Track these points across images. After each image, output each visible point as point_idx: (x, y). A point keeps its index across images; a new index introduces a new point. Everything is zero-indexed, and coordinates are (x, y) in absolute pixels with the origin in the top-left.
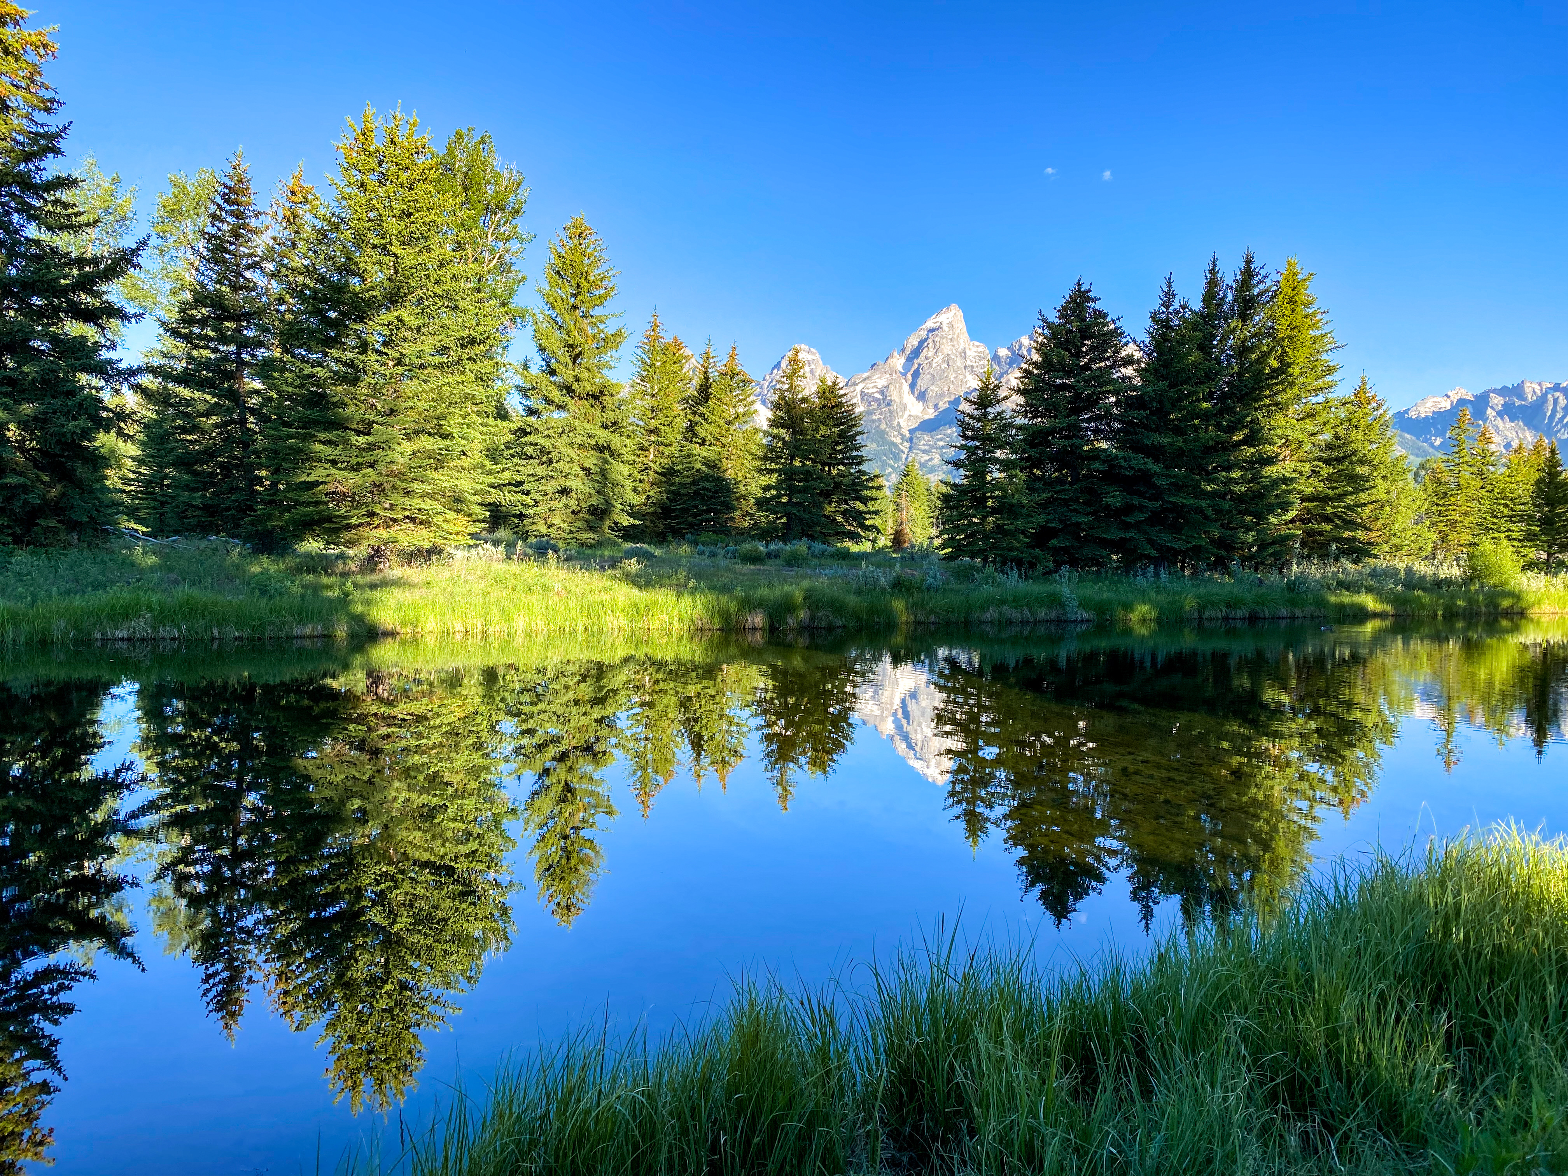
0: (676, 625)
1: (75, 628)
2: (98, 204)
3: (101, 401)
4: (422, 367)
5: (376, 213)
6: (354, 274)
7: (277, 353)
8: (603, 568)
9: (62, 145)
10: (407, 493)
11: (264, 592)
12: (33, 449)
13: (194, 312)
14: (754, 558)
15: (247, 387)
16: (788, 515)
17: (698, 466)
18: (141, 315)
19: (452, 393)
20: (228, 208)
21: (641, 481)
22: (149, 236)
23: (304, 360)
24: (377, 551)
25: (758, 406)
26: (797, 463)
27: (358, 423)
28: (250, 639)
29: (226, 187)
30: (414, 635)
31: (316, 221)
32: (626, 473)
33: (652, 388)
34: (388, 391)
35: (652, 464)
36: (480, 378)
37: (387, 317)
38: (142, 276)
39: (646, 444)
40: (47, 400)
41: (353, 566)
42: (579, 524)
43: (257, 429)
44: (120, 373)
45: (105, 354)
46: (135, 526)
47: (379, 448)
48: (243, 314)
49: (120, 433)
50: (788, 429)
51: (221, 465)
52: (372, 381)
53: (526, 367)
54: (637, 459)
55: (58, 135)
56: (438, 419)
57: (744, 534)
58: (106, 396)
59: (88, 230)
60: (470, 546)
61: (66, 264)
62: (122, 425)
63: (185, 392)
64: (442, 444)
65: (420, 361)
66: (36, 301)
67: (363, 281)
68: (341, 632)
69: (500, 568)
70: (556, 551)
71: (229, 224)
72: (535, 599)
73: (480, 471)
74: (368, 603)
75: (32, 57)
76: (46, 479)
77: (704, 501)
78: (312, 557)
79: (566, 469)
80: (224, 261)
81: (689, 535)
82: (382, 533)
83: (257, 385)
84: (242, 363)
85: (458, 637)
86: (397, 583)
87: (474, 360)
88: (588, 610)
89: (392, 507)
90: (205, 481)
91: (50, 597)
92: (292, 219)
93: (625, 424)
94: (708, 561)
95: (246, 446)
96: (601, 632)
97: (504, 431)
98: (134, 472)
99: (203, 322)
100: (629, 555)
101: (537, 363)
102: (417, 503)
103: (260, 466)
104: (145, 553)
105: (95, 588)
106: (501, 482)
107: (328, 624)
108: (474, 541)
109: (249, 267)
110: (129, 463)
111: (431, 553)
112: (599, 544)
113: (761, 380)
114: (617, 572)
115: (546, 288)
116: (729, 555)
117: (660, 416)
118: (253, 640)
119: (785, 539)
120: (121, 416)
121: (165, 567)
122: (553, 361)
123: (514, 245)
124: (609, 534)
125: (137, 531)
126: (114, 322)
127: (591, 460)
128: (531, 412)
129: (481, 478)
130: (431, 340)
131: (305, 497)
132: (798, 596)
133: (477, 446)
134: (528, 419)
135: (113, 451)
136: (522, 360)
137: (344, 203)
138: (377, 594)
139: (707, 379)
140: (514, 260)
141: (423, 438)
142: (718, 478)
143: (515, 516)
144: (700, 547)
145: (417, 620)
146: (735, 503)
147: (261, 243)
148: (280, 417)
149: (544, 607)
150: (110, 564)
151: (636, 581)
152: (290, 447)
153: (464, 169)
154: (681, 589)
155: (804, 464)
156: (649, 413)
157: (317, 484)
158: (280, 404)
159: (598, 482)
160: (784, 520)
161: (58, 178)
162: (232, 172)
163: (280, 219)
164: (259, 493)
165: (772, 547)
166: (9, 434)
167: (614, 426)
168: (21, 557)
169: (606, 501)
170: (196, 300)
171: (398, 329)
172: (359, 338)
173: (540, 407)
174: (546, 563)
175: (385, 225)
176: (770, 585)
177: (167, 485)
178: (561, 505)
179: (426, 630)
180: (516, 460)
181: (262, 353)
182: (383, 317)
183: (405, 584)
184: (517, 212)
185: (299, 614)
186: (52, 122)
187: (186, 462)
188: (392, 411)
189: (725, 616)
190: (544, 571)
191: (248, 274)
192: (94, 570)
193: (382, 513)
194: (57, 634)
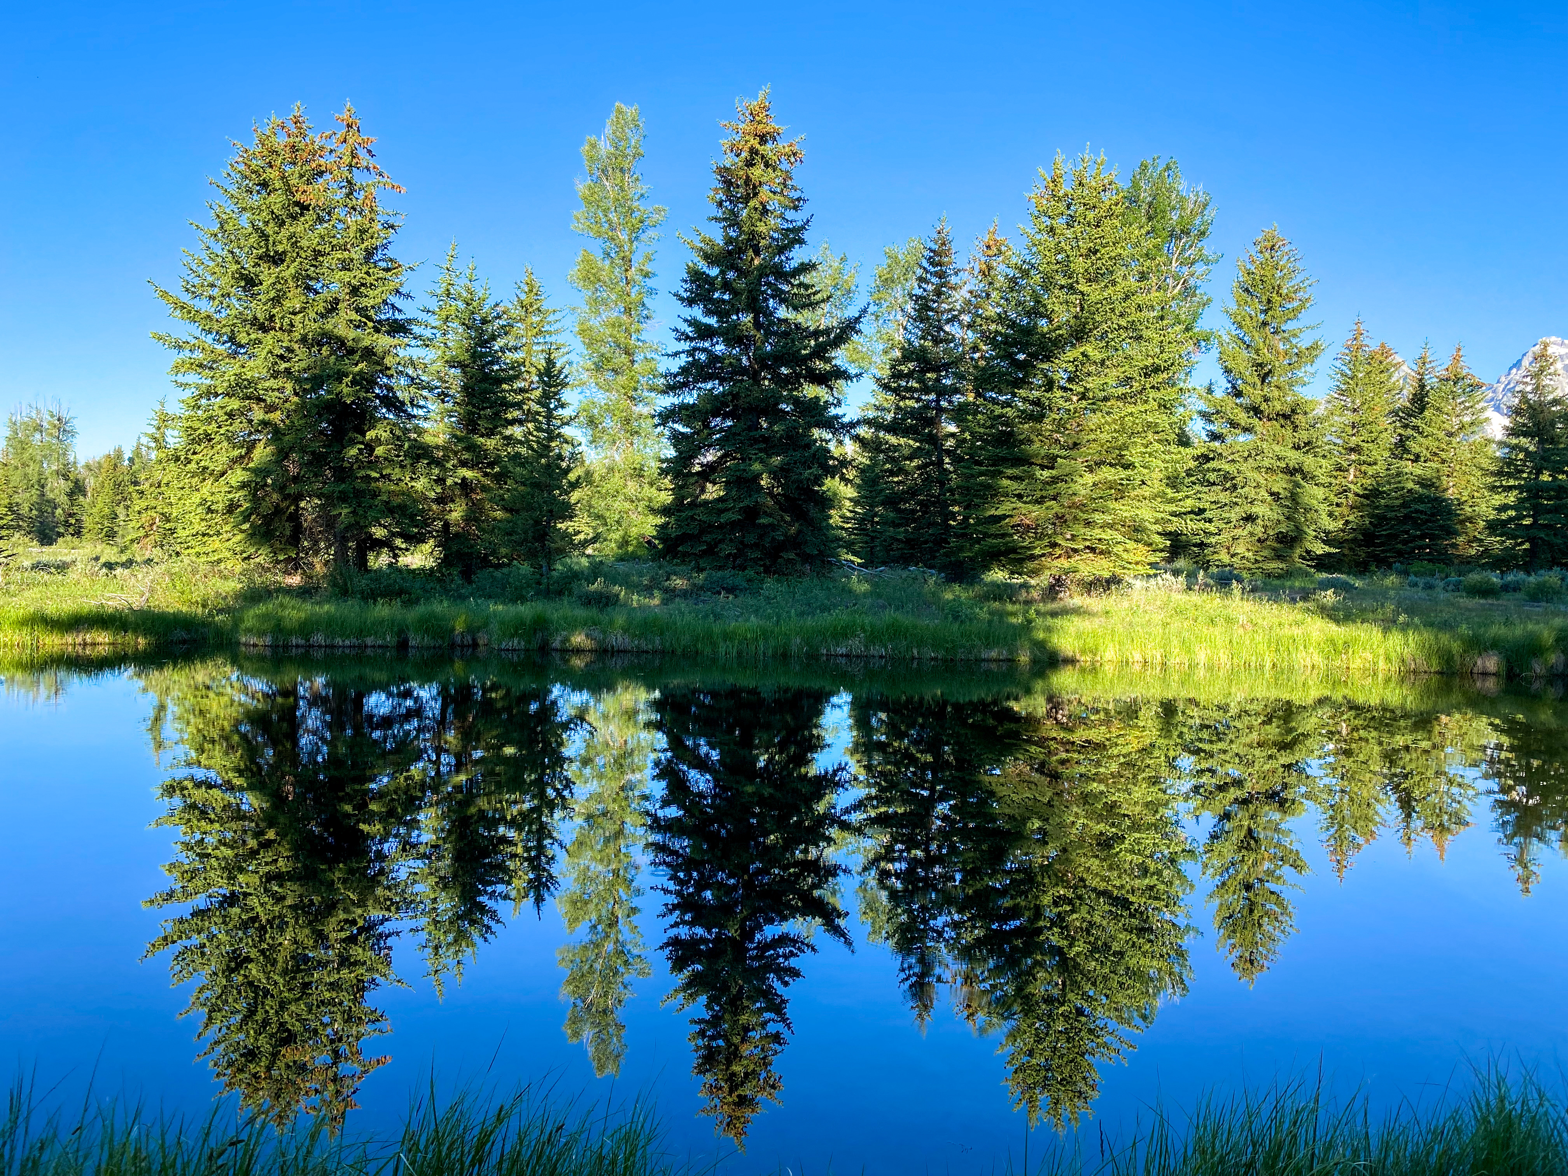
0: (1382, 665)
1: (808, 644)
2: (829, 282)
3: (829, 451)
4: (1106, 399)
5: (1063, 255)
6: (1042, 316)
7: (971, 398)
8: (1293, 601)
9: (806, 236)
10: (1088, 524)
11: (956, 617)
12: (779, 494)
13: (903, 367)
14: (1484, 591)
15: (944, 432)
16: (1530, 540)
17: (1410, 485)
18: (861, 374)
19: (1134, 423)
20: (933, 270)
21: (1338, 505)
22: (869, 304)
23: (994, 401)
24: (1058, 580)
25: (1490, 413)
26: (1545, 477)
27: (1043, 458)
28: (944, 660)
29: (931, 251)
30: (1093, 663)
31: (1008, 271)
32: (1321, 496)
33: (1353, 402)
34: (1072, 425)
35: (1352, 486)
36: (1163, 406)
37: (1071, 354)
38: (861, 340)
39: (1345, 464)
40: (790, 453)
41: (1035, 594)
42: (1266, 553)
43: (952, 469)
44: (843, 426)
45: (833, 411)
46: (853, 558)
47: (1062, 480)
48: (943, 365)
49: (843, 478)
50: (1533, 437)
51: (920, 503)
52: (1057, 417)
53: (1210, 391)
54: (1333, 481)
55: (803, 228)
56: (1120, 449)
57: (1469, 563)
58: (832, 446)
59: (822, 305)
60: (1149, 576)
61: (806, 337)
62: (844, 471)
63: (893, 440)
64: (1123, 474)
65: (1103, 394)
66: (784, 371)
67: (1051, 322)
68: (1024, 658)
69: (1180, 598)
70: (1240, 580)
71: (933, 284)
72: (1217, 632)
73: (1159, 500)
74: (1049, 630)
75: (785, 166)
76: (788, 519)
77: (1417, 526)
78: (998, 586)
79: (1252, 495)
80: (928, 318)
81: (1398, 564)
82: (1064, 563)
83: (952, 428)
84: (940, 410)
85: (1137, 667)
86: (1077, 611)
87: (1158, 389)
88: (1277, 645)
89: (1073, 538)
90: (907, 517)
91: (790, 617)
92: (987, 272)
93: (1320, 443)
94: (1422, 594)
95: (942, 484)
96: (1291, 669)
97: (1186, 458)
98: (851, 511)
99: (910, 375)
100: (1324, 585)
101: (1222, 385)
102: (1097, 533)
103: (955, 503)
104: (859, 581)
105: (822, 611)
106: (1183, 510)
107: (1013, 650)
108: (1154, 571)
109: (948, 321)
110: (848, 503)
111: (1110, 583)
112: (1288, 574)
113: (1494, 383)
114: (1311, 605)
115: (1233, 307)
116: (1451, 587)
117: (1363, 432)
118: (946, 661)
119: (1528, 568)
120: (844, 463)
121: (874, 593)
122: (1240, 382)
123: (1199, 268)
124: (1299, 563)
125: (853, 562)
126: (841, 382)
127: (1280, 484)
128: (1215, 437)
129: (1162, 507)
130: (1114, 373)
131: (993, 529)
132: (1547, 636)
133: (1157, 475)
134: (1211, 444)
135: (835, 494)
136: (1206, 384)
137: (1034, 249)
138: (1058, 622)
139: (1422, 387)
140: (1199, 283)
141: (1105, 470)
142: (1436, 499)
143: (1195, 545)
144: (1412, 578)
145: (1096, 649)
146: (1458, 527)
147: (960, 297)
148: (972, 457)
149: (1228, 640)
150: (833, 590)
151: (1331, 614)
152: (981, 484)
153: (1149, 199)
154: (1388, 625)
155: (1555, 479)
156: (1350, 431)
157: (1004, 517)
158: (973, 444)
159: (1288, 507)
160: (1526, 546)
161: (802, 264)
162: (936, 236)
163: (976, 273)
164: (953, 527)
165: (1510, 578)
166: (763, 483)
167: (1308, 446)
168: (770, 584)
169: (1297, 528)
170: (904, 356)
171: (1083, 364)
172: (1046, 376)
173: (1224, 431)
174: (1230, 593)
175: (1072, 265)
176: (1507, 623)
177: (877, 523)
178: (1246, 532)
179: (1105, 659)
180: (1197, 487)
181: (957, 399)
182: (1069, 354)
183: (1085, 612)
184: (1203, 233)
185: (987, 638)
186: (797, 217)
187: (892, 501)
188: (1075, 444)
189: (1446, 658)
190: (1227, 602)
191: (947, 328)
192: (821, 595)
193: (1063, 543)
194: (794, 649)
